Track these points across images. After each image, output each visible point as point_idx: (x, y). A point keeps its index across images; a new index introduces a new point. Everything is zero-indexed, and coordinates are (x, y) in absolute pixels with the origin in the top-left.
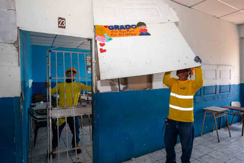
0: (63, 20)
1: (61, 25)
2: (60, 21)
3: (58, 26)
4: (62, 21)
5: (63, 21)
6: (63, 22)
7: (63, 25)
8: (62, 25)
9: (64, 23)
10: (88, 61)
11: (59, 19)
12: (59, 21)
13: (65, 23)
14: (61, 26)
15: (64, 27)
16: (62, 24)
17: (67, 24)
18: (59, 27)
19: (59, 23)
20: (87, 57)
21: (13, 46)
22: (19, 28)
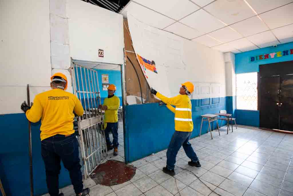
0: (102, 51)
6: (102, 52)
11: (99, 50)
15: (103, 57)
17: (105, 54)
18: (99, 56)
19: (99, 53)
20: (102, 76)
21: (68, 71)
22: (71, 58)
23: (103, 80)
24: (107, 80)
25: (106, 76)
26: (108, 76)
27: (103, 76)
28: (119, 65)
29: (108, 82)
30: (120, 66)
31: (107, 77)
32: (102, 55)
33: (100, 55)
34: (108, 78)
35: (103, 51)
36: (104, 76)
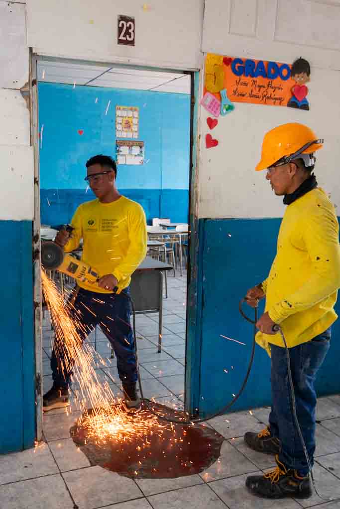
0: (130, 23)
1: (124, 36)
2: (123, 24)
3: (116, 41)
4: (128, 25)
5: (130, 25)
6: (130, 27)
7: (130, 37)
8: (128, 36)
9: (131, 31)
10: (121, 124)
11: (119, 21)
12: (120, 26)
13: (133, 31)
14: (124, 39)
15: (132, 43)
16: (127, 33)
17: (140, 33)
18: (120, 42)
19: (120, 30)
20: (119, 113)
21: (20, 96)
22: (31, 49)
23: (119, 127)
24: (135, 128)
25: (130, 114)
26: (136, 114)
27: (122, 114)
28: (186, 72)
29: (136, 136)
30: (189, 76)
31: (134, 116)
32: (128, 38)
33: (122, 38)
34: (135, 121)
35: (133, 21)
36: (124, 113)
